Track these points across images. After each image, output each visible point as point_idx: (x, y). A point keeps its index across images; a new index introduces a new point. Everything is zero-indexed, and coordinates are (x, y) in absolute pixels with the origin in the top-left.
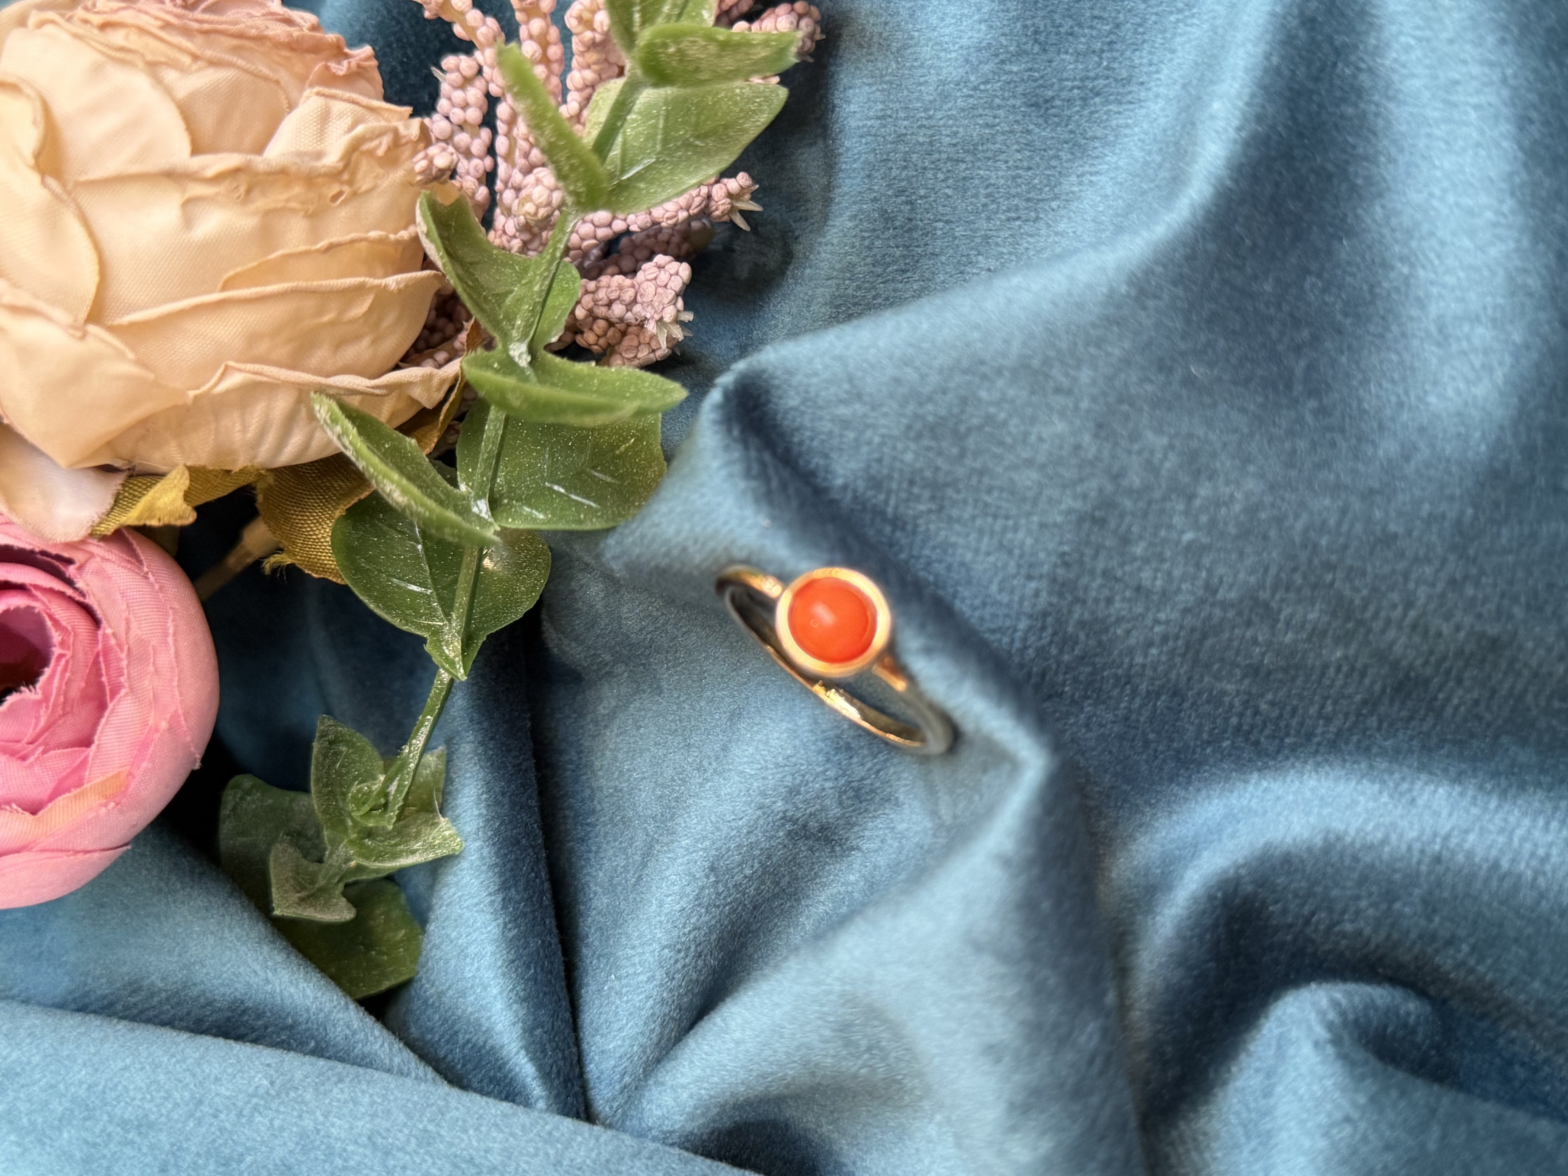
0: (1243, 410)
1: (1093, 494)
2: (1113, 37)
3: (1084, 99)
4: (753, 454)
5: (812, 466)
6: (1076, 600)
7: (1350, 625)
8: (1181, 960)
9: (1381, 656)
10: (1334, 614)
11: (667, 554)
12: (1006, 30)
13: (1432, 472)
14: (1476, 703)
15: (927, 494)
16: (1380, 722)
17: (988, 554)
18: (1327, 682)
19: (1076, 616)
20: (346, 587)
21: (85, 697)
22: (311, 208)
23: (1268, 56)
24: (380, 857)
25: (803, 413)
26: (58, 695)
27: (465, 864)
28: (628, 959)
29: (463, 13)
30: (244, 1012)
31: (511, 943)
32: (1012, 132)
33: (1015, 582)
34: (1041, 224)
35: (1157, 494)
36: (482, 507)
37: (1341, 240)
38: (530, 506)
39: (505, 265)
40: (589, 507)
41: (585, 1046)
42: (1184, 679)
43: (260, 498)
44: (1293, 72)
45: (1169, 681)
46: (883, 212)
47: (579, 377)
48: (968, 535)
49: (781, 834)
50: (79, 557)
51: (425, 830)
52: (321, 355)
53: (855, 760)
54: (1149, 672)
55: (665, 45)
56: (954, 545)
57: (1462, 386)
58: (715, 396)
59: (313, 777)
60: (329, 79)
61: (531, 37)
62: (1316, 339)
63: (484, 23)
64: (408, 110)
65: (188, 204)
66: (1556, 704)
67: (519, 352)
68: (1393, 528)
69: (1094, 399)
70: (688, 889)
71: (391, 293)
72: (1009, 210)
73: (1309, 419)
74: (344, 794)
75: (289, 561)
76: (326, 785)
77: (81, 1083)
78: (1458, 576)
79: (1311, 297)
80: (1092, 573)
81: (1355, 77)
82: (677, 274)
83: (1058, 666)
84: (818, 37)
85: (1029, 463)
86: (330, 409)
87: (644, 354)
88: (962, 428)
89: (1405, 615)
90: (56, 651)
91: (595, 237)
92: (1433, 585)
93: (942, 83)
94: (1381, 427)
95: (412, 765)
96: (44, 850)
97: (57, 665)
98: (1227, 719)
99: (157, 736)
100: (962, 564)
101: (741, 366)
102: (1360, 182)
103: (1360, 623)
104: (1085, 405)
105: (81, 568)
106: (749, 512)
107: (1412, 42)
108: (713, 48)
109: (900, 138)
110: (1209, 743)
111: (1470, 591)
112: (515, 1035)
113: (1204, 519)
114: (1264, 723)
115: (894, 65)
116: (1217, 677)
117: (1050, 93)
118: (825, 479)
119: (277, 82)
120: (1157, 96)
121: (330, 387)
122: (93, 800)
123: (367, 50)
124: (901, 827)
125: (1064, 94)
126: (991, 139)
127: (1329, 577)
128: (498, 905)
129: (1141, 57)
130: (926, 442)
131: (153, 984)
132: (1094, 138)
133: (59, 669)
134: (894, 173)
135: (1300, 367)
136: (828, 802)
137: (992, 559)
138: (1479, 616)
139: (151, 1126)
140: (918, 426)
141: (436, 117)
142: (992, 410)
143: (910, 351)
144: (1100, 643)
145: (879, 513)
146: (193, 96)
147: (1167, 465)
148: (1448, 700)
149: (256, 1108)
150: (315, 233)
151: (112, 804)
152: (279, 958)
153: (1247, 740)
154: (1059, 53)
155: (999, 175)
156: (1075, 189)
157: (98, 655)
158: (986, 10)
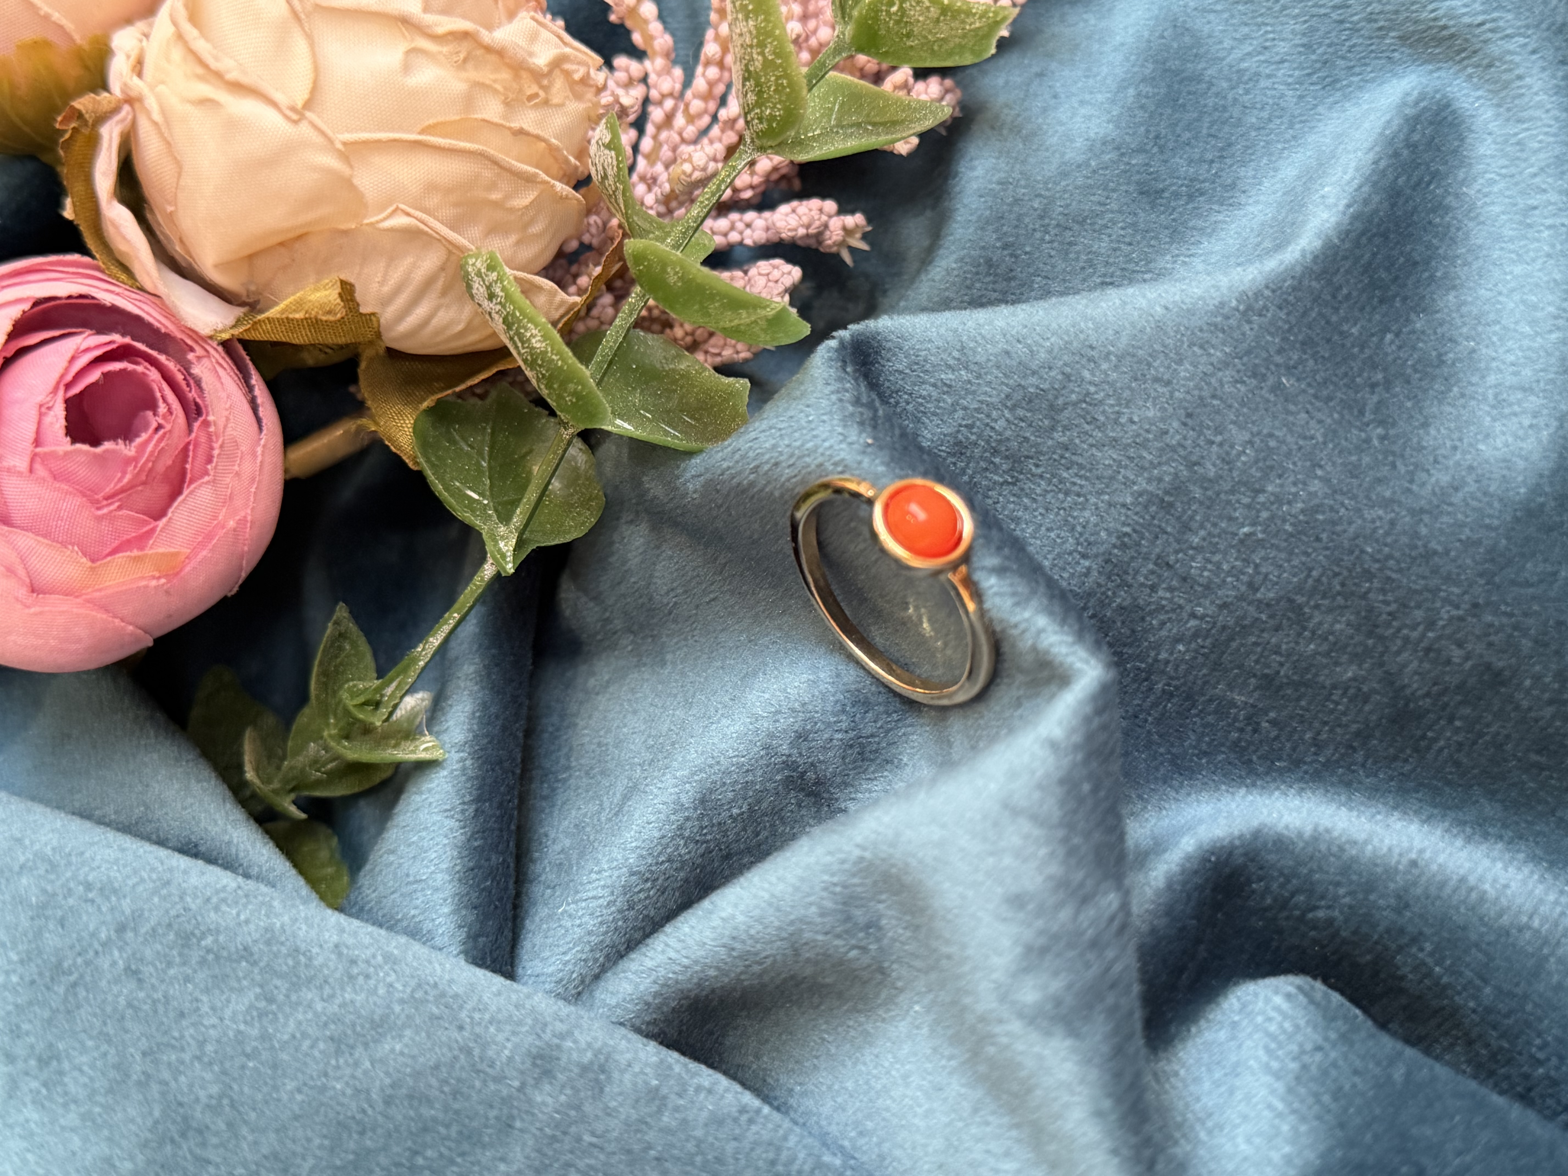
1: (1168, 478)
2: (1224, 153)
3: (1190, 196)
6: (1123, 584)
7: (1370, 642)
9: (1389, 681)
10: (1359, 628)
12: (1131, 131)
13: (1476, 503)
14: (1460, 747)
16: (1367, 757)
19: (1118, 600)
25: (906, 377)
28: (591, 883)
29: (646, 23)
32: (1120, 212)
37: (1417, 313)
40: (676, 434)
42: (1200, 683)
43: (363, 365)
45: (1185, 682)
46: (988, 260)
49: (778, 778)
51: (405, 744)
54: (1170, 670)
57: (1510, 440)
58: (834, 342)
63: (663, 37)
64: (601, 60)
65: (412, 52)
69: (1189, 391)
71: (553, 195)
73: (1376, 442)
74: (341, 686)
75: (374, 428)
76: (324, 674)
78: (1481, 601)
80: (1146, 557)
81: (1444, 196)
82: (788, 276)
88: (1060, 402)
89: (1423, 636)
92: (1457, 607)
93: (1065, 164)
94: (1436, 462)
95: (422, 663)
96: (86, 601)
99: (222, 532)
101: (856, 327)
103: (1381, 640)
105: (198, 359)
106: (854, 431)
111: (1488, 618)
113: (1265, 515)
114: (1261, 742)
116: (1231, 687)
117: (1161, 186)
120: (1257, 202)
126: (1100, 215)
127: (1366, 586)
129: (1246, 172)
133: (156, 437)
134: (1006, 229)
135: (1372, 400)
136: (831, 755)
138: (1490, 646)
147: (1244, 458)
148: (1435, 740)
150: (508, 115)
151: (163, 580)
154: (1174, 157)
155: (1101, 246)
156: (1170, 266)
157: (189, 443)
158: (1115, 113)
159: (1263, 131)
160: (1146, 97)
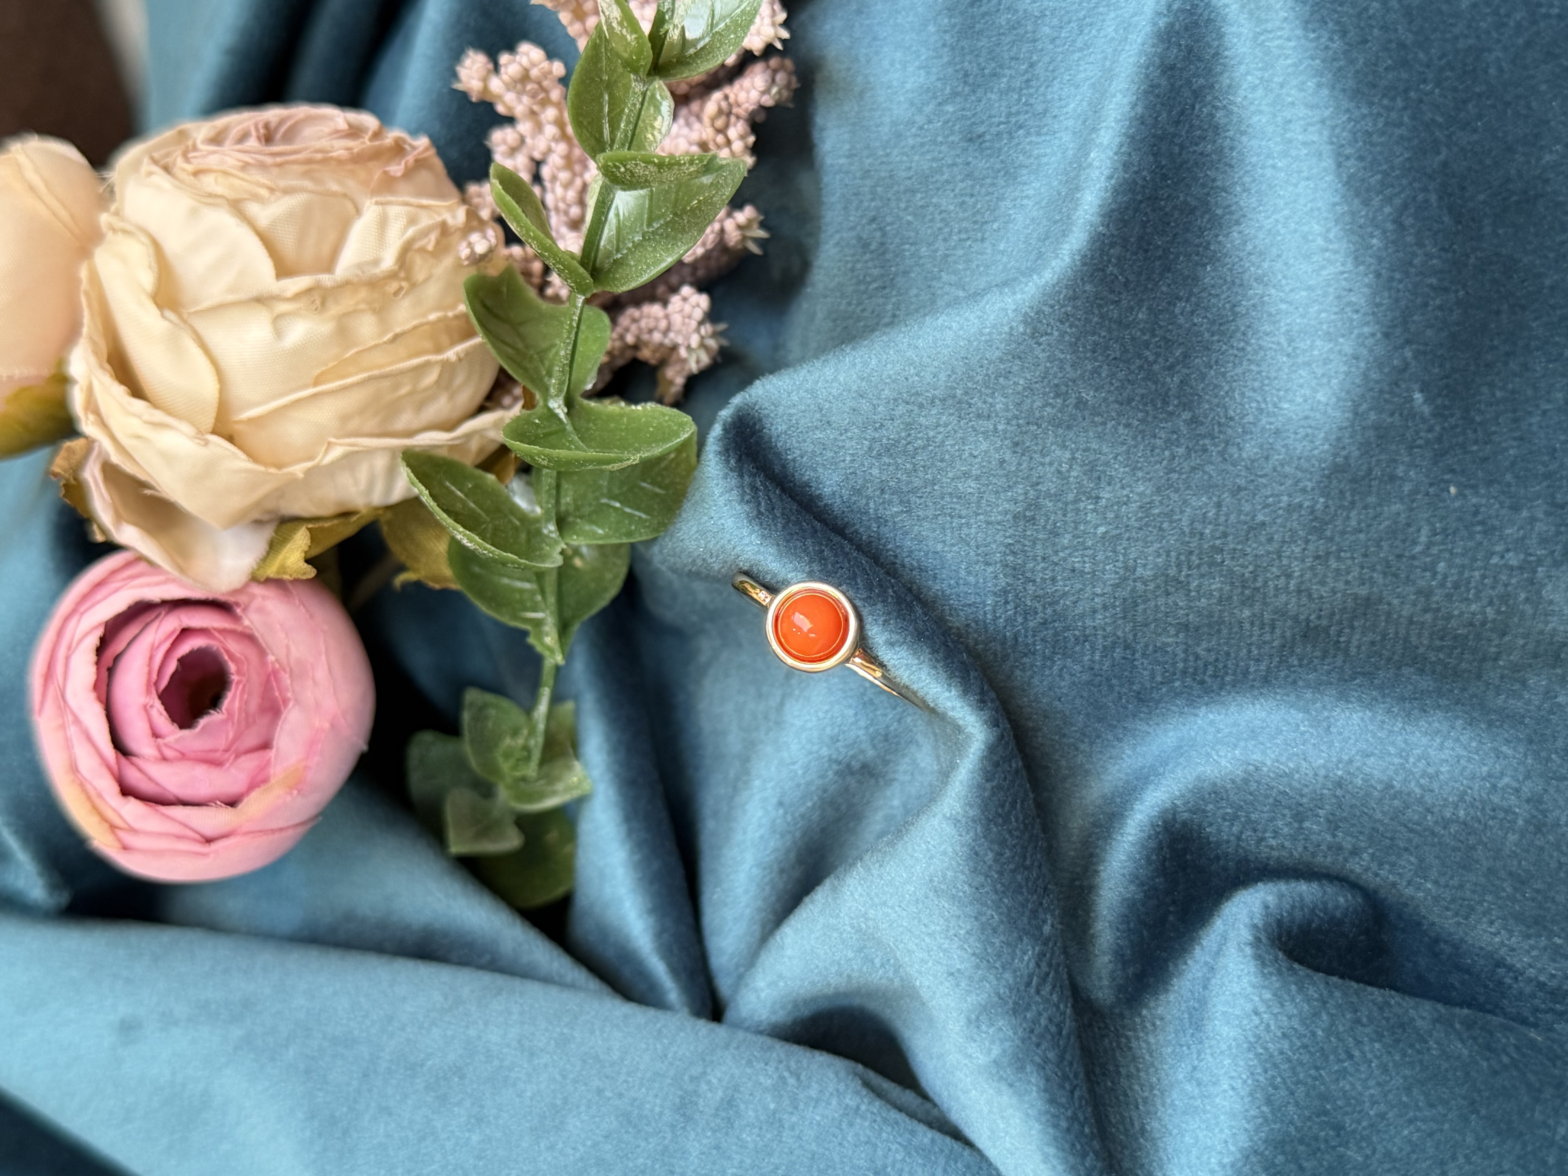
0: (1127, 426)
1: (1021, 498)
2: (1029, 76)
3: (1010, 133)
6: (1028, 580)
7: (1247, 592)
8: (1134, 878)
9: (1282, 613)
10: (1232, 585)
12: (941, 75)
13: (1287, 469)
14: (1373, 643)
16: (1300, 660)
17: (953, 545)
19: (1031, 592)
21: (262, 709)
22: (377, 305)
23: (1134, 106)
24: (529, 802)
25: (790, 436)
26: (240, 712)
27: (596, 803)
31: (637, 865)
32: (954, 164)
34: (987, 244)
35: (1071, 497)
36: (550, 529)
37: (1205, 265)
38: (592, 522)
39: (552, 317)
40: (640, 518)
42: (1131, 636)
43: (385, 529)
45: (1118, 638)
46: (859, 238)
47: (611, 417)
48: (935, 530)
49: (830, 773)
51: (565, 773)
52: (405, 420)
54: (1100, 632)
55: (616, 167)
56: (925, 538)
57: (1308, 392)
58: (717, 430)
60: (387, 185)
61: (550, 123)
62: (1187, 357)
65: (277, 319)
66: (1438, 643)
67: (558, 406)
68: (1260, 517)
69: (1008, 422)
70: (764, 821)
71: (454, 362)
72: (960, 232)
73: (1184, 429)
74: (496, 750)
75: (415, 578)
76: (479, 743)
78: (1321, 553)
79: (1181, 320)
80: (1034, 559)
81: (1212, 116)
82: (698, 305)
83: (1026, 631)
85: (966, 475)
89: (1288, 583)
90: (235, 678)
92: (1303, 561)
93: (894, 124)
94: (1244, 431)
95: (542, 726)
96: (246, 834)
97: (237, 689)
98: (1174, 664)
99: (322, 735)
100: (936, 553)
101: (737, 400)
102: (1219, 212)
103: (1257, 589)
104: (1002, 427)
105: (245, 610)
106: (745, 532)
109: (866, 174)
110: (1162, 684)
111: (1333, 564)
112: (647, 939)
113: (1110, 515)
114: (1206, 666)
115: (856, 108)
116: (1157, 634)
117: (981, 129)
119: (344, 194)
120: (1066, 129)
121: (409, 448)
125: (994, 130)
126: (939, 171)
127: (1218, 558)
129: (1052, 93)
132: (1021, 166)
133: (239, 691)
134: (865, 204)
135: (1174, 383)
136: (863, 746)
137: (956, 549)
138: (1347, 582)
143: (864, 384)
144: (1055, 611)
145: (863, 513)
146: (273, 224)
148: (1348, 642)
151: (295, 792)
152: (458, 887)
153: (1194, 680)
154: (985, 92)
155: (947, 202)
156: (1010, 212)
157: (268, 677)
158: (923, 58)
159: (1058, 42)
160: (945, 32)
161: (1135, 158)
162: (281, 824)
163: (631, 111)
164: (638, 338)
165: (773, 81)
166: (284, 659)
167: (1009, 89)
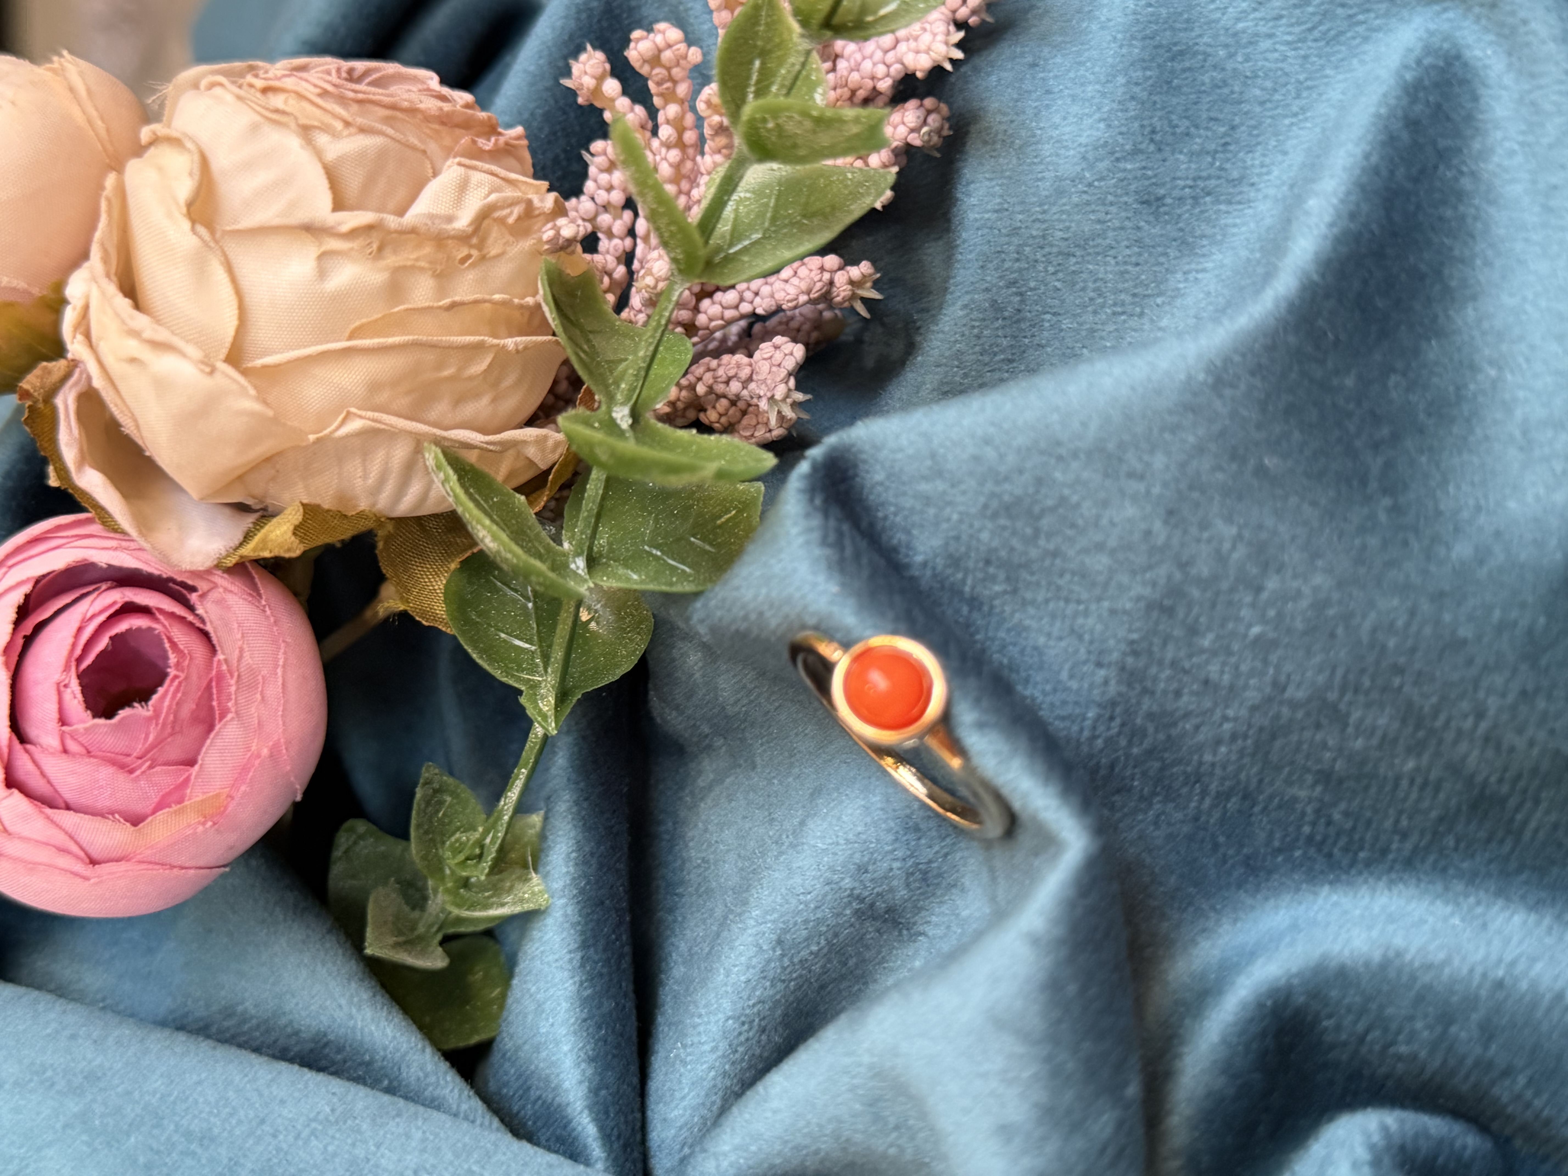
0: (1314, 504)
1: (1162, 581)
2: (1228, 139)
3: (1195, 198)
4: (832, 523)
5: (895, 541)
6: (1145, 691)
7: (1421, 734)
9: (1455, 769)
10: (1404, 721)
11: (746, 618)
12: (1124, 129)
13: (1505, 578)
15: (1002, 575)
16: (1458, 841)
17: (1060, 638)
18: (1401, 795)
19: (1145, 707)
20: (454, 637)
21: (195, 719)
22: (439, 268)
23: (1367, 156)
24: (472, 907)
25: (887, 489)
26: (168, 714)
27: (550, 921)
28: (695, 1027)
29: (613, 100)
30: (326, 1045)
31: (585, 1002)
32: (1122, 228)
33: (1085, 668)
34: (1145, 320)
35: (1225, 585)
36: (579, 564)
37: (1429, 340)
38: (627, 567)
39: (625, 335)
40: (683, 571)
41: (649, 1113)
42: (1254, 781)
43: (380, 545)
44: (1392, 172)
45: (1239, 782)
46: (994, 302)
47: (679, 443)
48: (1041, 619)
49: (848, 912)
50: (202, 586)
51: (518, 886)
52: (440, 409)
53: (923, 841)
54: (1218, 771)
55: (764, 120)
56: (1027, 629)
57: (1542, 491)
59: (413, 822)
60: (477, 154)
61: (668, 122)
62: (1395, 438)
63: (632, 110)
64: (545, 184)
65: (324, 256)
67: (622, 415)
68: (1462, 632)
69: (1165, 485)
71: (509, 352)
73: (1383, 517)
74: (443, 843)
75: (402, 607)
76: (426, 832)
77: (155, 1093)
78: (1530, 687)
79: (1394, 395)
80: (1160, 663)
81: (1456, 180)
82: (790, 356)
83: (1127, 759)
84: (946, 132)
85: (1100, 547)
86: (436, 457)
87: (760, 433)
88: (1037, 509)
89: (1476, 726)
90: (172, 672)
91: (722, 318)
92: (1503, 695)
93: (1059, 179)
94: (1457, 530)
95: (506, 818)
96: (140, 862)
97: (170, 685)
98: (1299, 828)
99: (257, 762)
100: (1035, 648)
101: (831, 440)
103: (1431, 732)
104: (1156, 490)
105: (203, 596)
106: (821, 578)
107: (1516, 147)
108: (808, 124)
109: (1015, 231)
110: (1279, 851)
111: (1542, 704)
112: (580, 1094)
113: (1272, 613)
114: (1338, 834)
115: (1014, 161)
116: (1289, 782)
117: (1162, 192)
118: (907, 556)
119: (424, 152)
120: (1266, 197)
121: (445, 438)
122: (192, 818)
123: (519, 130)
124: (965, 913)
125: (1176, 193)
126: (1102, 235)
127: (1397, 681)
128: (576, 963)
129: (1253, 159)
130: (1003, 521)
131: (246, 1011)
132: (1203, 236)
133: (172, 689)
134: (1007, 265)
135: (1376, 464)
136: (895, 883)
137: (1063, 644)
139: (212, 1140)
140: (994, 504)
141: (583, 198)
142: (1066, 492)
143: (992, 430)
144: (1169, 737)
145: (956, 592)
146: (342, 159)
147: (1236, 556)
148: (1525, 822)
149: (313, 1133)
150: (441, 291)
151: (210, 824)
152: (365, 995)
153: (1319, 850)
154: (1173, 152)
155: (1105, 269)
156: (1181, 286)
157: (211, 681)
158: (1106, 109)
159: (1268, 105)
160: (1137, 84)
161: (1365, 208)
162: (183, 860)
163: (789, 72)
164: (711, 389)
165: (925, 123)
166: (234, 663)
167: (1203, 152)
